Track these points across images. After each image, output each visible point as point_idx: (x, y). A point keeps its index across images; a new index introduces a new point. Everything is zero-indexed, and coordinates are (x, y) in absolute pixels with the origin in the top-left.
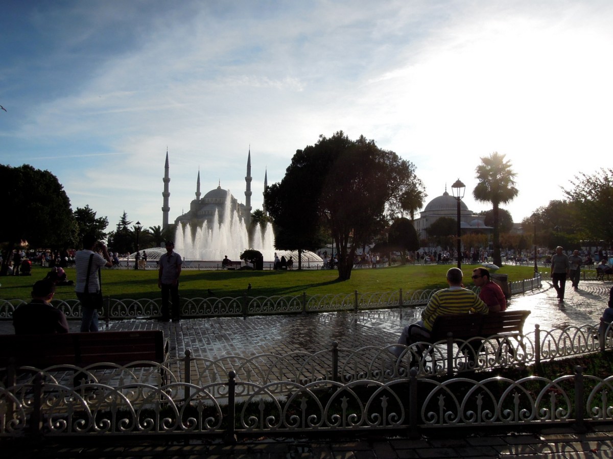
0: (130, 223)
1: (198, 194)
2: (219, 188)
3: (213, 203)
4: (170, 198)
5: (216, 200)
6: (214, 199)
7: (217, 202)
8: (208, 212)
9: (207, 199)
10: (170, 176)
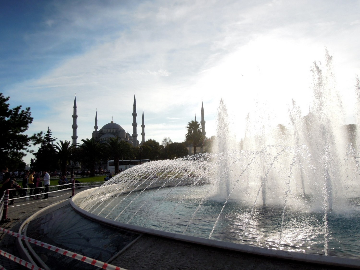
0: (54, 140)
1: (96, 127)
2: (112, 122)
3: (109, 133)
4: (77, 130)
5: (111, 130)
6: (109, 130)
7: (111, 132)
8: (106, 139)
9: (104, 130)
10: (77, 114)
